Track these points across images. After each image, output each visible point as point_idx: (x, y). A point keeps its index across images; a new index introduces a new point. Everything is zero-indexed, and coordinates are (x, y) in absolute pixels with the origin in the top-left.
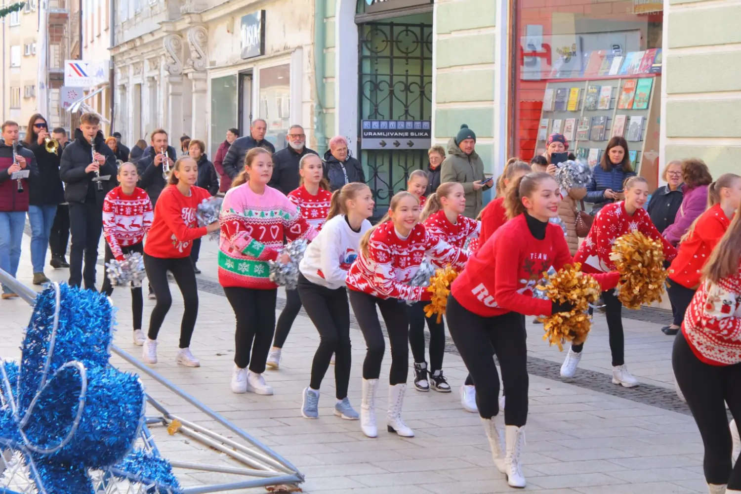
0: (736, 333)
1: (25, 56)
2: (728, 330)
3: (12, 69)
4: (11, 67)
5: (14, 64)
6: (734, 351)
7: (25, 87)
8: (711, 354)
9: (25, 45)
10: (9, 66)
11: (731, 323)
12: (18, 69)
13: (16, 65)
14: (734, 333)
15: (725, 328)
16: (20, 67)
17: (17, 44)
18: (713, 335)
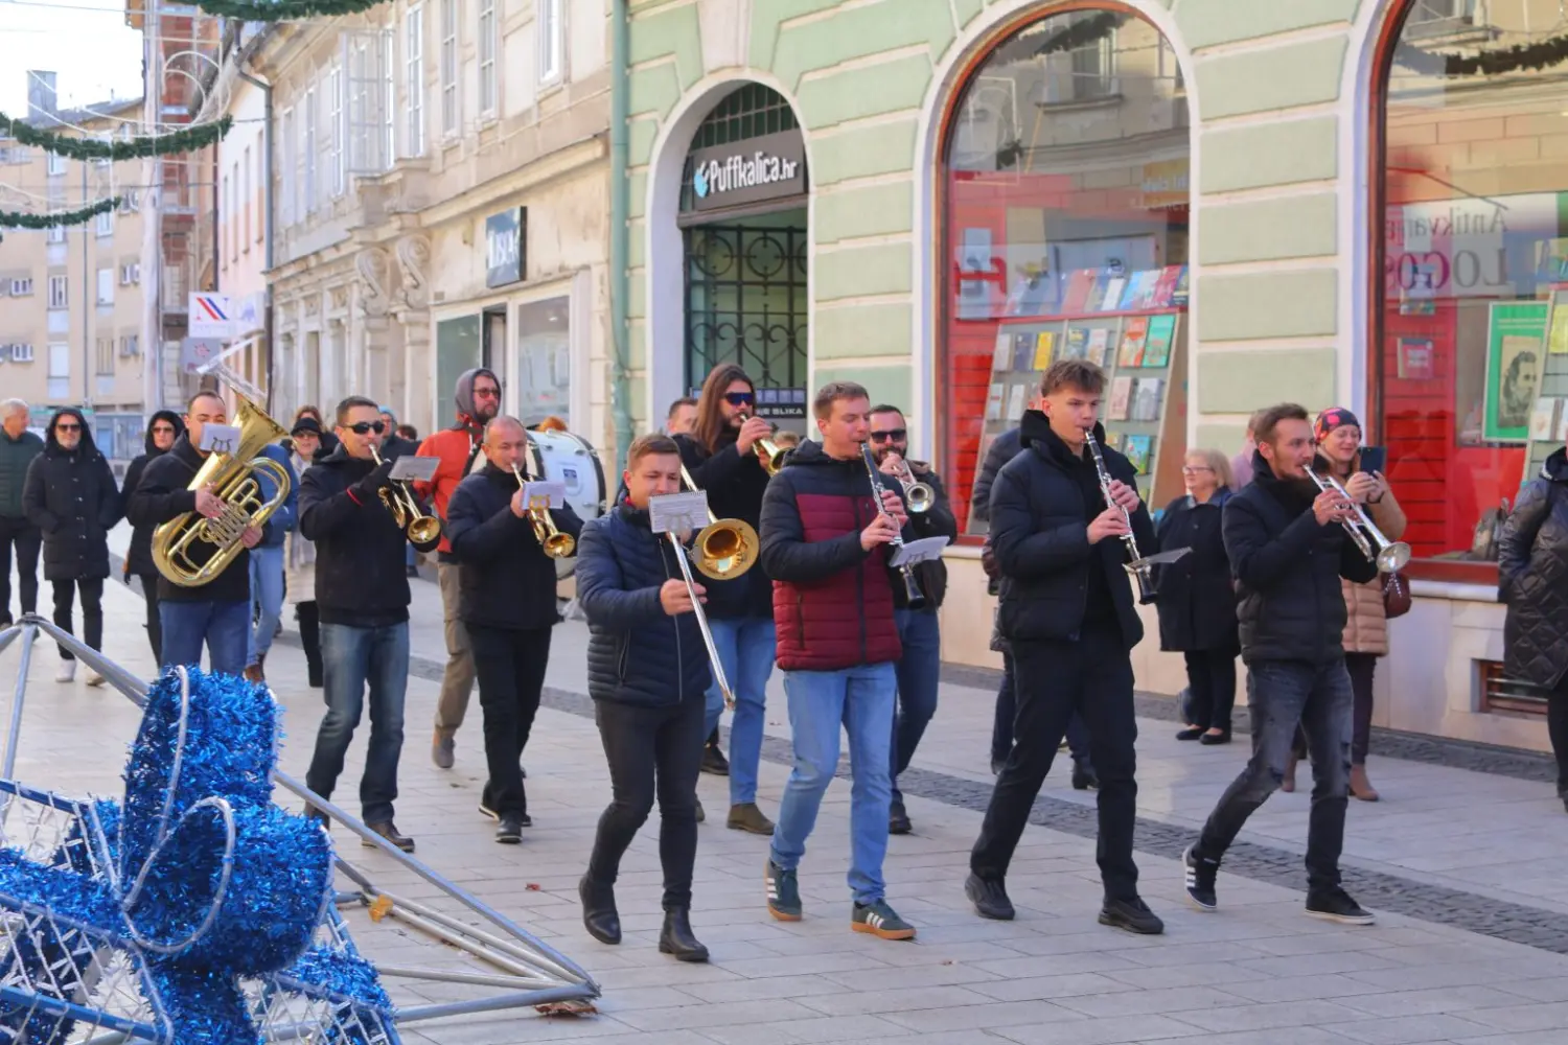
1: (122, 286)
3: (99, 309)
4: (97, 305)
5: (103, 300)
7: (122, 338)
9: (121, 267)
10: (94, 302)
12: (110, 309)
13: (106, 302)
16: (113, 304)
17: (108, 265)
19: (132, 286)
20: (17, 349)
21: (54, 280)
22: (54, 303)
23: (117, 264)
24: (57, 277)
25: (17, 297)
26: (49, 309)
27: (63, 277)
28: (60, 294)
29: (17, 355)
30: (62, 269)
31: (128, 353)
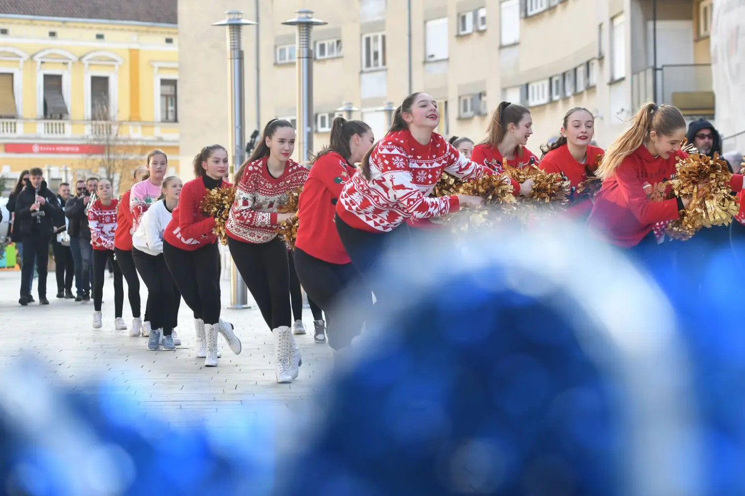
0: (255, 220)
1: (458, 36)
2: (249, 219)
3: (428, 66)
4: (425, 62)
5: (432, 56)
6: (253, 232)
7: (460, 98)
8: (238, 233)
9: (458, 15)
10: (422, 59)
11: (250, 215)
12: (443, 65)
13: (437, 57)
14: (254, 221)
15: (247, 218)
16: (447, 60)
17: (440, 13)
18: (242, 224)
19: (475, 35)
20: (323, 118)
21: (368, 40)
22: (368, 64)
23: (453, 12)
24: (371, 35)
25: (324, 60)
26: (362, 72)
27: (380, 35)
28: (376, 54)
29: (323, 125)
30: (379, 25)
31: (469, 113)
